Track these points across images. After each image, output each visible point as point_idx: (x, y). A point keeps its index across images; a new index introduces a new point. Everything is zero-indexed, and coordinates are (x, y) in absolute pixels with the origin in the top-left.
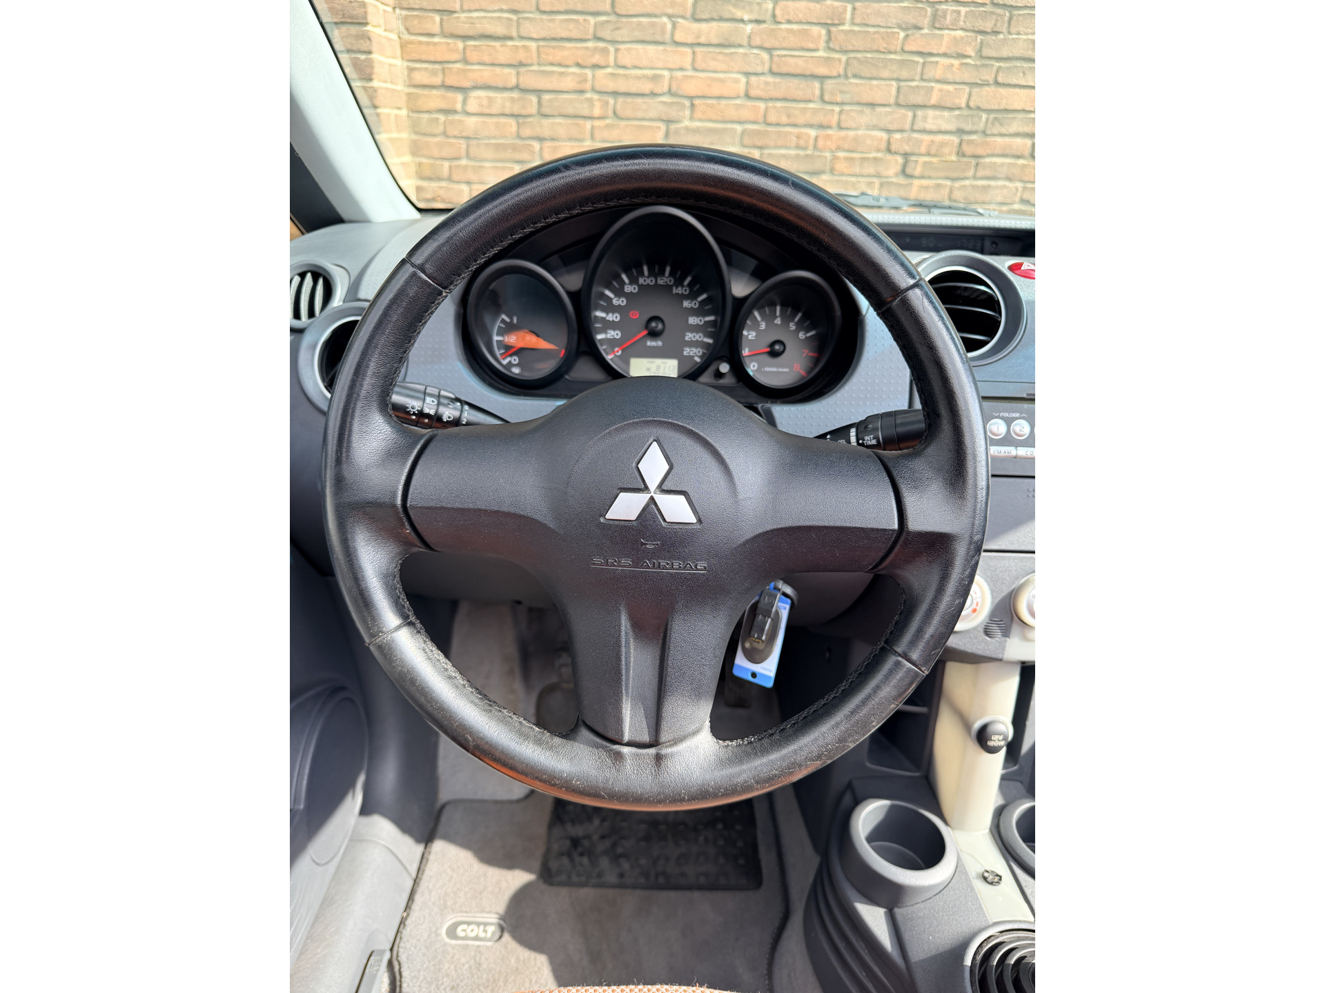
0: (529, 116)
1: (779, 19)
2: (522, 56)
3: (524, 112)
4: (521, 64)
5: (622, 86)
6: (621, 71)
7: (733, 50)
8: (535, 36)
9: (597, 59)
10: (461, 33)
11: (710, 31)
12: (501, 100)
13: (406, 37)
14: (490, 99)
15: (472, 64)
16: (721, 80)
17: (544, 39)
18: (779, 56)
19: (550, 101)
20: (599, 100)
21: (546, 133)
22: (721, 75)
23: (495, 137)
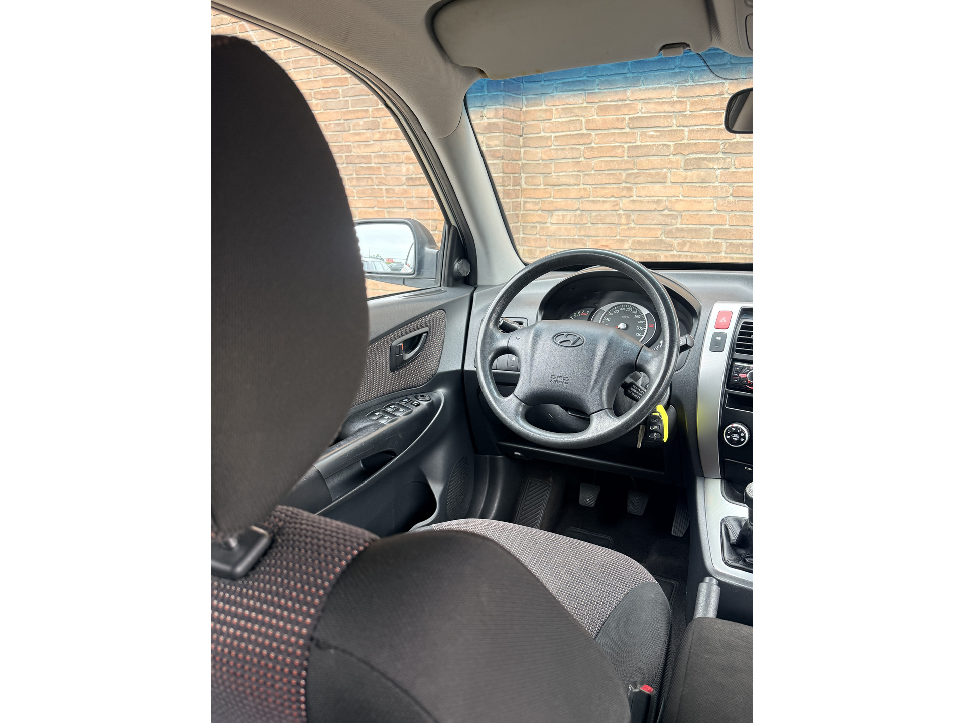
0: (584, 224)
1: (737, 166)
2: (582, 193)
3: (581, 223)
4: (581, 198)
5: (638, 207)
6: (640, 199)
7: (708, 185)
8: (591, 183)
9: (624, 193)
10: (552, 184)
11: (692, 175)
12: (570, 216)
13: (524, 186)
14: (564, 216)
15: (556, 199)
16: (700, 202)
17: (596, 184)
18: (737, 186)
19: (596, 216)
20: (624, 214)
21: (593, 233)
22: (700, 199)
23: (564, 236)
